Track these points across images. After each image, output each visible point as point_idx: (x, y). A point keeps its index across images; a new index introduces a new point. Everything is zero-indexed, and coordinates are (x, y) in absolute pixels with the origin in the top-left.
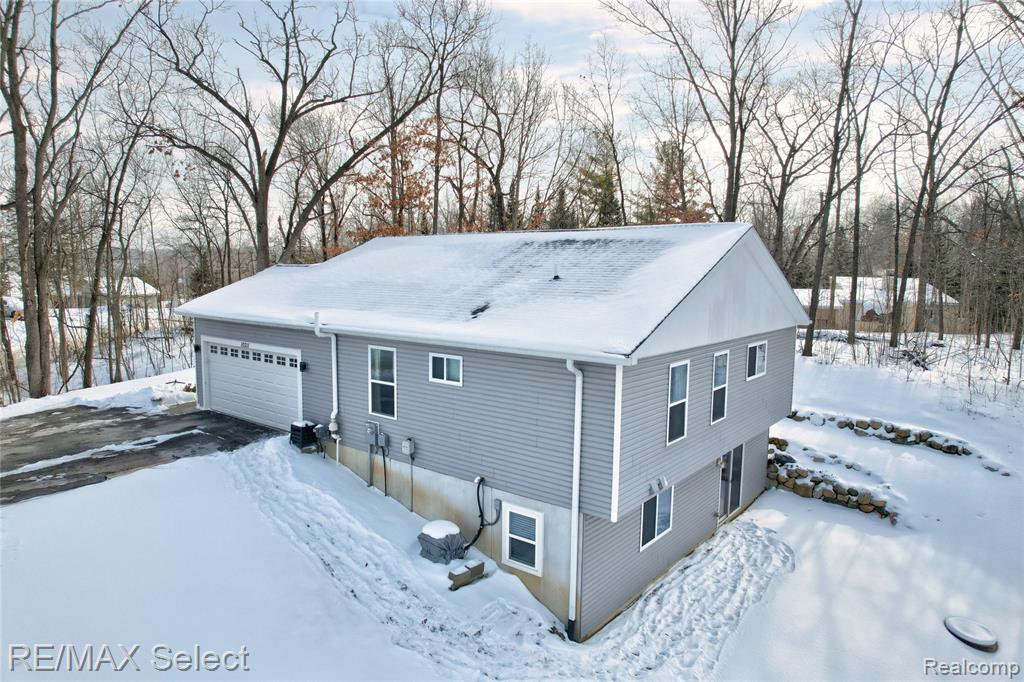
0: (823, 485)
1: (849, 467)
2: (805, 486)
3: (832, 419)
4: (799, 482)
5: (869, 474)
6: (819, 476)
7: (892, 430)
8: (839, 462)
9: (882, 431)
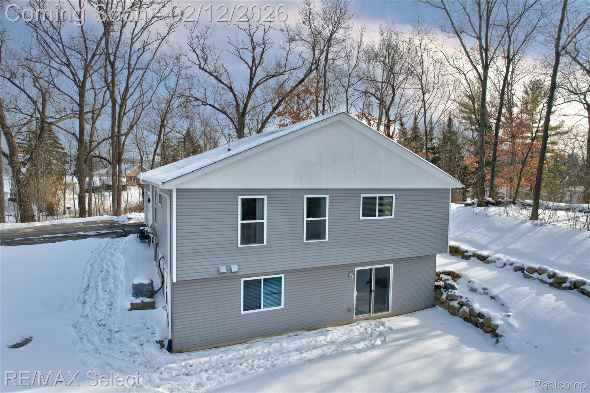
0: (465, 308)
1: (492, 298)
2: (453, 307)
3: (512, 264)
4: (451, 303)
5: (503, 305)
6: (464, 300)
7: (553, 276)
8: (487, 293)
9: (544, 277)
